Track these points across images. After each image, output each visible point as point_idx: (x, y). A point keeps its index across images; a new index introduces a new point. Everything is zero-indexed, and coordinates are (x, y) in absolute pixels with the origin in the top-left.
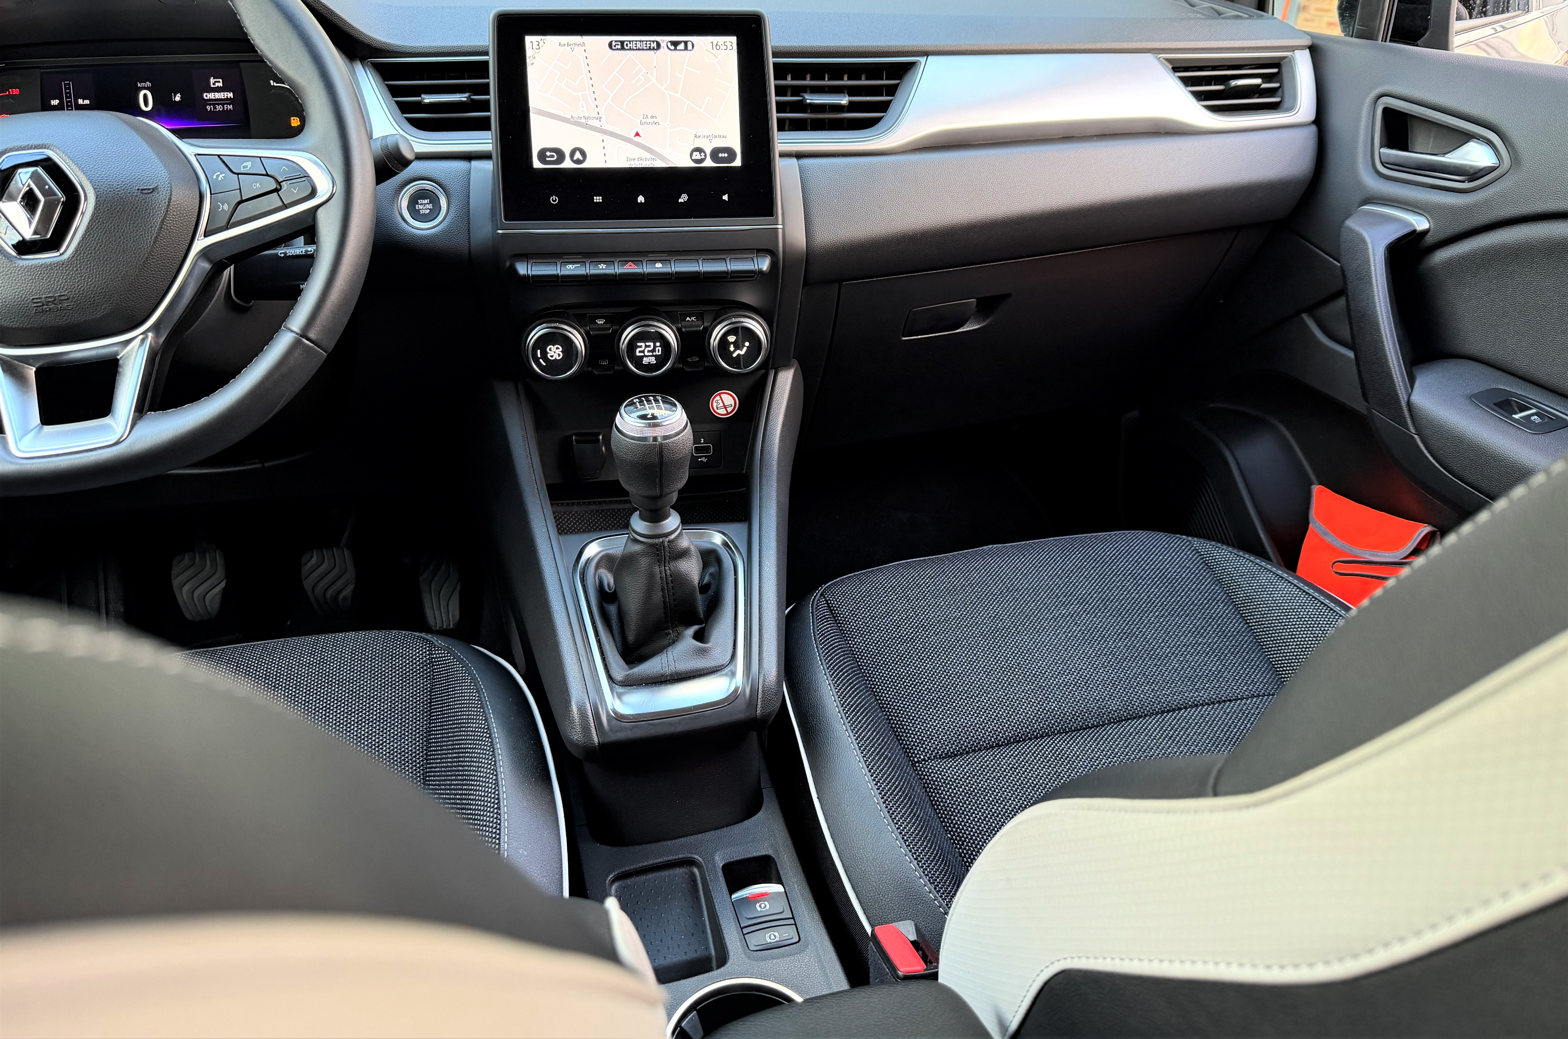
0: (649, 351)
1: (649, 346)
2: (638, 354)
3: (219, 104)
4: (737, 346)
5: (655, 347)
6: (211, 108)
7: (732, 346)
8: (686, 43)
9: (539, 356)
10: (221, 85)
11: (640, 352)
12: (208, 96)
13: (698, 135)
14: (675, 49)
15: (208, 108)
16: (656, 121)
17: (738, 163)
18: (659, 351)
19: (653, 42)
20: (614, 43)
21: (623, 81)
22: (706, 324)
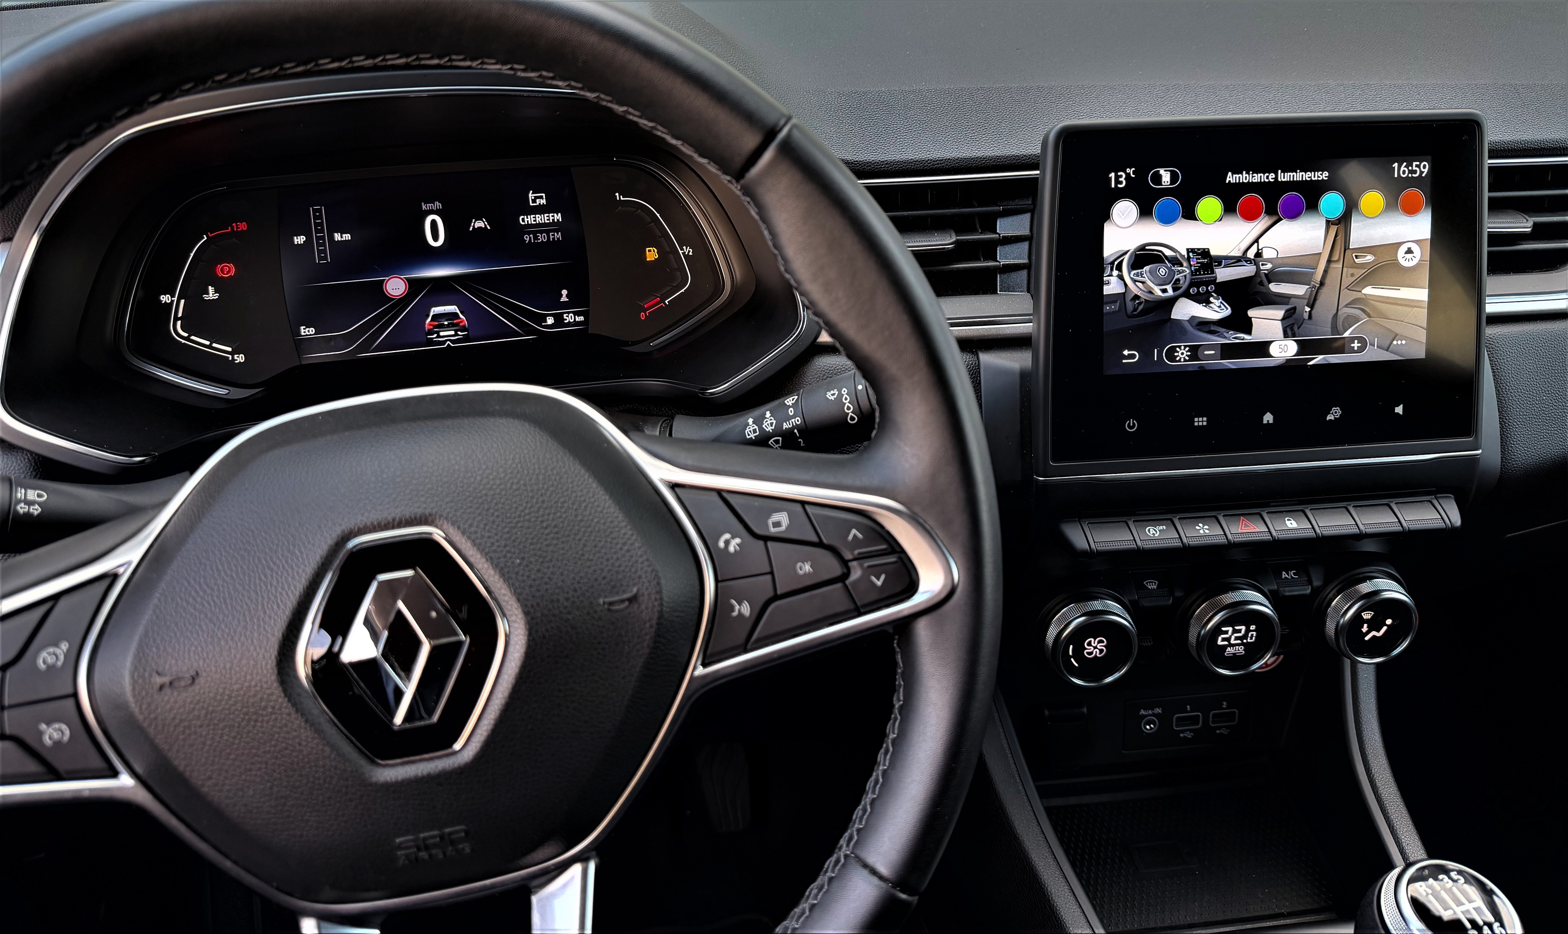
0: (1237, 639)
1: (1239, 631)
2: (1220, 642)
3: (541, 232)
4: (1374, 626)
5: (1248, 630)
6: (530, 238)
7: (1365, 625)
9: (1071, 654)
10: (543, 202)
11: (1224, 639)
12: (526, 220)
15: (527, 238)
18: (1252, 638)
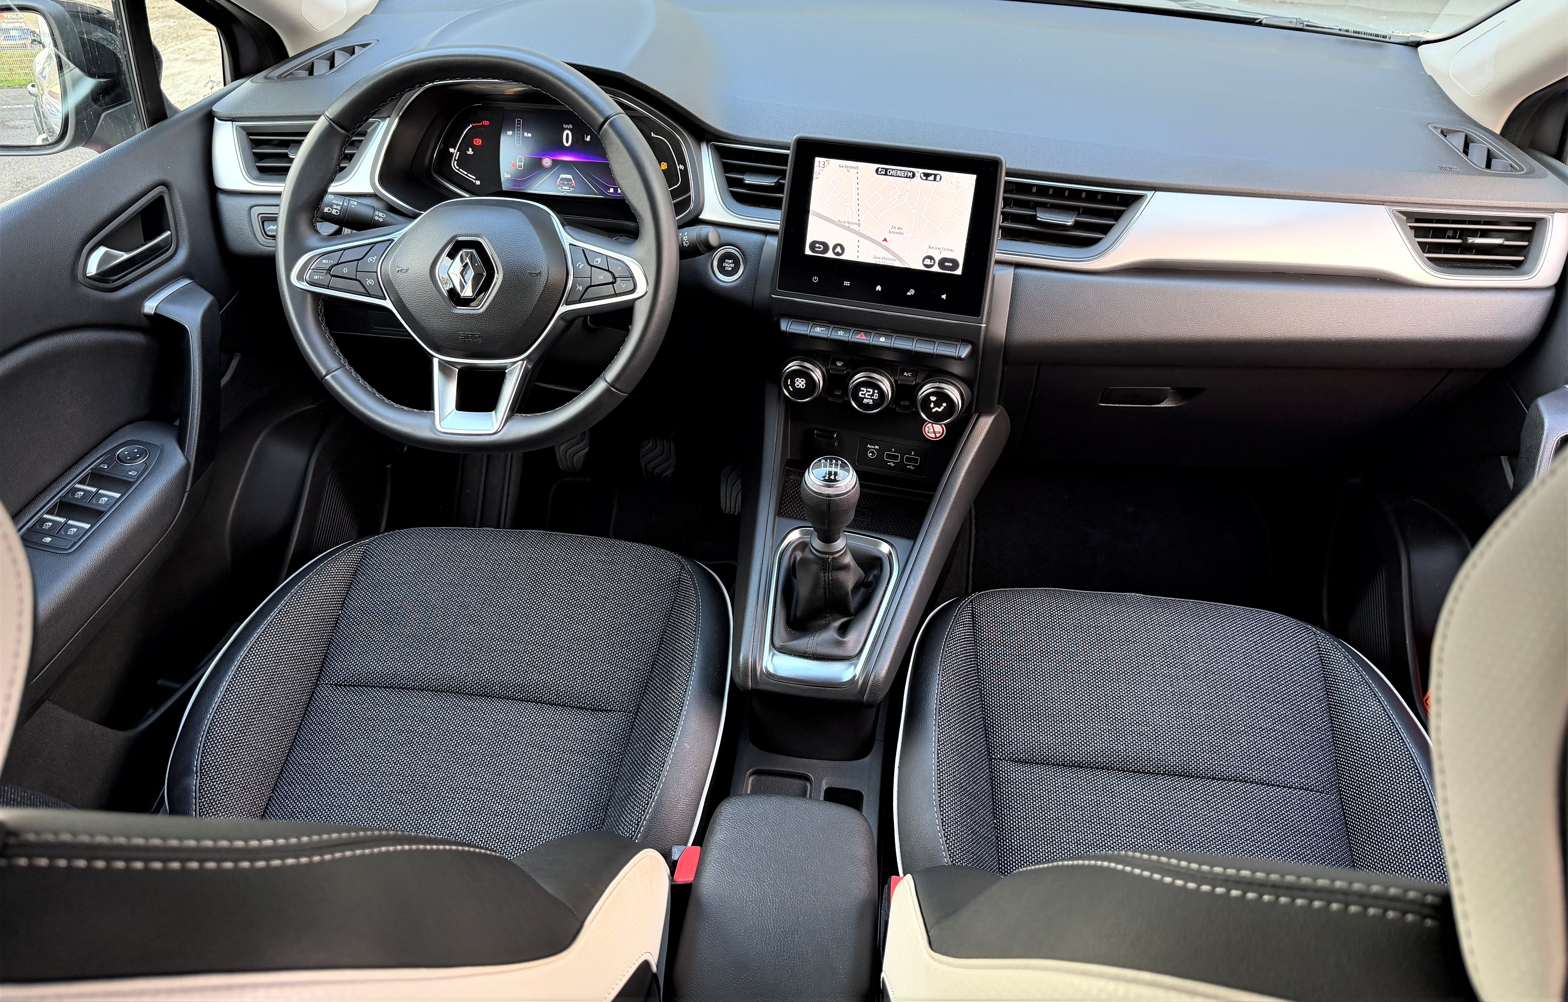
0: (868, 395)
1: (870, 392)
2: (860, 395)
4: (938, 404)
5: (874, 393)
7: (932, 404)
8: (935, 175)
9: (789, 383)
11: (862, 394)
13: (931, 247)
14: (926, 179)
16: (901, 231)
17: (959, 272)
18: (876, 396)
19: (910, 172)
20: (880, 170)
21: (882, 199)
22: (918, 381)
